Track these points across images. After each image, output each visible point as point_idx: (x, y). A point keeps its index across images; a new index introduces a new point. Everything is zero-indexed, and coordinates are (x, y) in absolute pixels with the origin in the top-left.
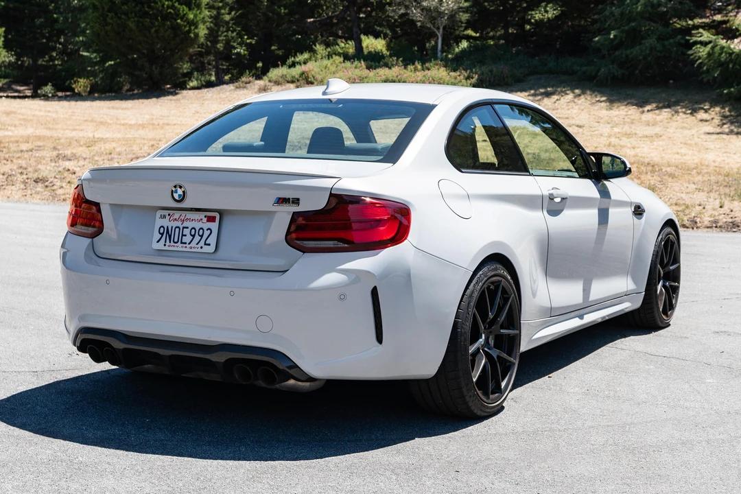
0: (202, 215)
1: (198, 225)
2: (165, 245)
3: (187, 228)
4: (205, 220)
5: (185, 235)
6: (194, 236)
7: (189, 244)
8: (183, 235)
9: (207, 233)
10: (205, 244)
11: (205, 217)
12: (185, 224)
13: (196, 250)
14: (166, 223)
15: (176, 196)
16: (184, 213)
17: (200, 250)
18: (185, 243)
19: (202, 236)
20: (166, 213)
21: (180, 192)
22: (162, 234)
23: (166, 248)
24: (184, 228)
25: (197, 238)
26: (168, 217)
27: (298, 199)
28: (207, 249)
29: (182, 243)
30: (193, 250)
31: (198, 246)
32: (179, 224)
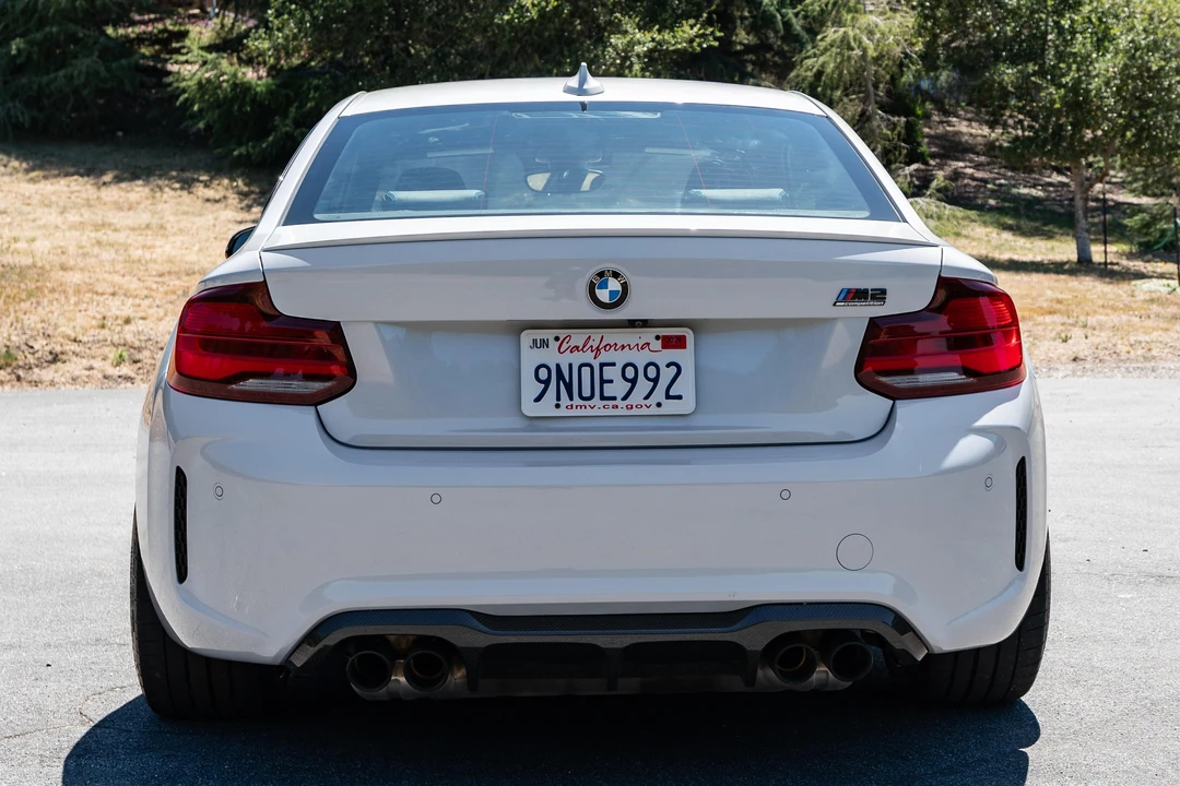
0: (648, 335)
1: (641, 359)
2: (558, 406)
3: (614, 364)
4: (657, 345)
5: (611, 381)
6: (634, 382)
7: (625, 398)
8: (603, 382)
9: (667, 374)
10: (668, 397)
11: (657, 338)
12: (605, 357)
13: (644, 411)
14: (551, 356)
15: (603, 295)
16: (596, 335)
17: (654, 410)
18: (614, 398)
19: (655, 381)
20: (549, 334)
21: (614, 285)
22: (547, 383)
23: (562, 412)
24: (602, 365)
25: (643, 386)
26: (554, 345)
27: (883, 292)
28: (670, 407)
29: (603, 398)
30: (635, 412)
31: (648, 402)
32: (588, 357)
